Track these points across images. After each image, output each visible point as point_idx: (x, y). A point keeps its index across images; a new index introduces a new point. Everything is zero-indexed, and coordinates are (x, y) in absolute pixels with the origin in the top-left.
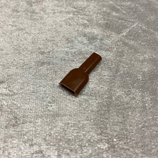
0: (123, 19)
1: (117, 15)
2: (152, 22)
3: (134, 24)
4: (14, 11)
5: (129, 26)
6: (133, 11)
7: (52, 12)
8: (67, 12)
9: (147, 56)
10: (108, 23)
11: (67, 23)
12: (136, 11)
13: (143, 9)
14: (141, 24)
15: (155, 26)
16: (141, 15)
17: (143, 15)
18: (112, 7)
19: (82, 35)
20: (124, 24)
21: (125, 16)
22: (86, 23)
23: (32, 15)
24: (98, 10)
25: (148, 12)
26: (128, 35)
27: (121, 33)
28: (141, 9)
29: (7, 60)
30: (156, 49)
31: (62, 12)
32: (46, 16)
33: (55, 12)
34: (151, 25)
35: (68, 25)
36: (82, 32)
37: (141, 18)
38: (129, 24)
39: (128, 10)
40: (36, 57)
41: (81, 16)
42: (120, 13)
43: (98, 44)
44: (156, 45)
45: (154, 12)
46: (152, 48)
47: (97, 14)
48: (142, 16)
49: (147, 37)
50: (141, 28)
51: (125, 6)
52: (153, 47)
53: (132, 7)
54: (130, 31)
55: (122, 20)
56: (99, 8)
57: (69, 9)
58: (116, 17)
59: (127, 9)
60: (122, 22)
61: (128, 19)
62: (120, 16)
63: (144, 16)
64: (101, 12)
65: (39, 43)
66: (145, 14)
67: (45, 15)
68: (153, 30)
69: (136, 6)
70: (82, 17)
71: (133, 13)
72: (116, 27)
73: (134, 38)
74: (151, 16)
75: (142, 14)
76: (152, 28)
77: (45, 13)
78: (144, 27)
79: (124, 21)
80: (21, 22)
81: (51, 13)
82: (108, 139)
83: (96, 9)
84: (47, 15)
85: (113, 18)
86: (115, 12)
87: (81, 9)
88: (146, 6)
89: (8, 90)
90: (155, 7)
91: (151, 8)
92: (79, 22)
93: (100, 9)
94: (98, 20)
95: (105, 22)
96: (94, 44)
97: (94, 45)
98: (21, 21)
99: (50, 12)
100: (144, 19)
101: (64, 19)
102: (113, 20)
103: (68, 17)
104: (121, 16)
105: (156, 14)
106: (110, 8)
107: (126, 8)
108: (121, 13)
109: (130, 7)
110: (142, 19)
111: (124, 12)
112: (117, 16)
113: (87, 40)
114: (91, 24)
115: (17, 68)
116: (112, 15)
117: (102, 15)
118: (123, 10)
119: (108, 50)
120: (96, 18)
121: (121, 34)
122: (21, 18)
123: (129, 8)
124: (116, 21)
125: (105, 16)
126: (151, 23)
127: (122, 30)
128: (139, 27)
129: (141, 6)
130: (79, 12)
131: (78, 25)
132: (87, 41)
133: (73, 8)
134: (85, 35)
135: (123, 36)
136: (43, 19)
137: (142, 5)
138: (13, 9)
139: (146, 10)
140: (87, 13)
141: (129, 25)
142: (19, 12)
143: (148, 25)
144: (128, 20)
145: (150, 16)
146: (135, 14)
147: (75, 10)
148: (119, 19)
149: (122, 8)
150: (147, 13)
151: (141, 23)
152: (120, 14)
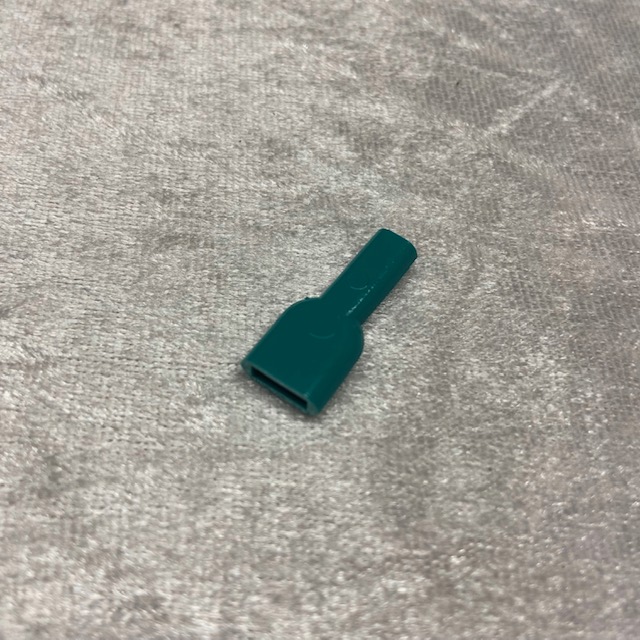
0: (500, 66)
1: (477, 46)
2: (618, 83)
3: (543, 88)
4: (51, 21)
5: (522, 96)
6: (542, 32)
7: (205, 26)
8: (272, 29)
9: (592, 223)
10: (437, 79)
11: (270, 76)
12: (555, 35)
13: (582, 25)
14: (574, 89)
15: (627, 99)
16: (573, 52)
17: (583, 53)
18: (455, 15)
19: (330, 128)
20: (505, 87)
21: (506, 53)
22: (349, 79)
23: (124, 39)
24: (400, 23)
25: (604, 40)
26: (518, 134)
27: (490, 121)
28: (573, 27)
29: (18, 222)
30: (631, 191)
31: (249, 29)
32: (182, 45)
33: (218, 30)
34: (614, 95)
35: (274, 83)
36: (332, 115)
37: (576, 64)
38: (526, 88)
39: (522, 30)
40: (139, 211)
41: (328, 48)
42: (489, 41)
43: (394, 168)
44: (632, 178)
45: (626, 39)
46: (616, 187)
47: (394, 41)
48: (578, 57)
49: (594, 142)
50: (574, 103)
51: (508, 10)
52: (621, 184)
53: (538, 18)
54: (526, 117)
55: (495, 71)
56: (403, 17)
57: (279, 18)
58: (469, 57)
59: (519, 26)
60: (498, 78)
61: (518, 66)
62: (488, 53)
63: (587, 56)
64: (409, 35)
65: (153, 156)
66: (590, 49)
67: (177, 39)
68: (621, 116)
69: (554, 13)
70: (330, 50)
71: (540, 42)
72: (472, 99)
73: (541, 147)
74: (616, 55)
75: (577, 47)
76: (616, 105)
77: (177, 31)
78: (586, 101)
79: (505, 76)
80: (78, 64)
81: (203, 32)
82: (426, 557)
83: (391, 19)
84: (188, 40)
85: (457, 62)
86: (469, 37)
87: (327, 21)
88: (595, 16)
89: (19, 348)
90: (632, 20)
91: (617, 23)
92: (317, 71)
93: (407, 23)
94: (397, 68)
95: (427, 75)
96: (380, 167)
97: (379, 169)
98: (80, 62)
99: (202, 26)
100: (586, 69)
101: (257, 57)
102: (459, 69)
103: (272, 53)
104: (491, 54)
105: (633, 50)
106: (447, 19)
107: (512, 22)
108: (493, 40)
109: (530, 17)
110: (579, 67)
111: (504, 36)
112: (477, 51)
113: (349, 149)
114: (370, 84)
115: (60, 255)
116: (455, 47)
117: (413, 47)
118: (502, 27)
119: (437, 193)
120: (388, 58)
121: (490, 128)
122: (77, 49)
123: (524, 20)
124: (472, 72)
125: (425, 50)
126: (614, 86)
127: (494, 112)
128: (566, 102)
129: (577, 13)
130: (321, 32)
131: (313, 83)
132: (350, 153)
133: (297, 15)
134: (342, 129)
135: (500, 135)
136: (168, 54)
137: (580, 10)
138: (48, 10)
139: (596, 33)
140: (352, 38)
141: (524, 92)
142: (69, 24)
143: (602, 92)
144: (518, 70)
145: (610, 55)
146: (550, 45)
147: (302, 22)
148: (481, 66)
149: (497, 21)
150: (601, 44)
151: (572, 84)
152: (490, 46)
